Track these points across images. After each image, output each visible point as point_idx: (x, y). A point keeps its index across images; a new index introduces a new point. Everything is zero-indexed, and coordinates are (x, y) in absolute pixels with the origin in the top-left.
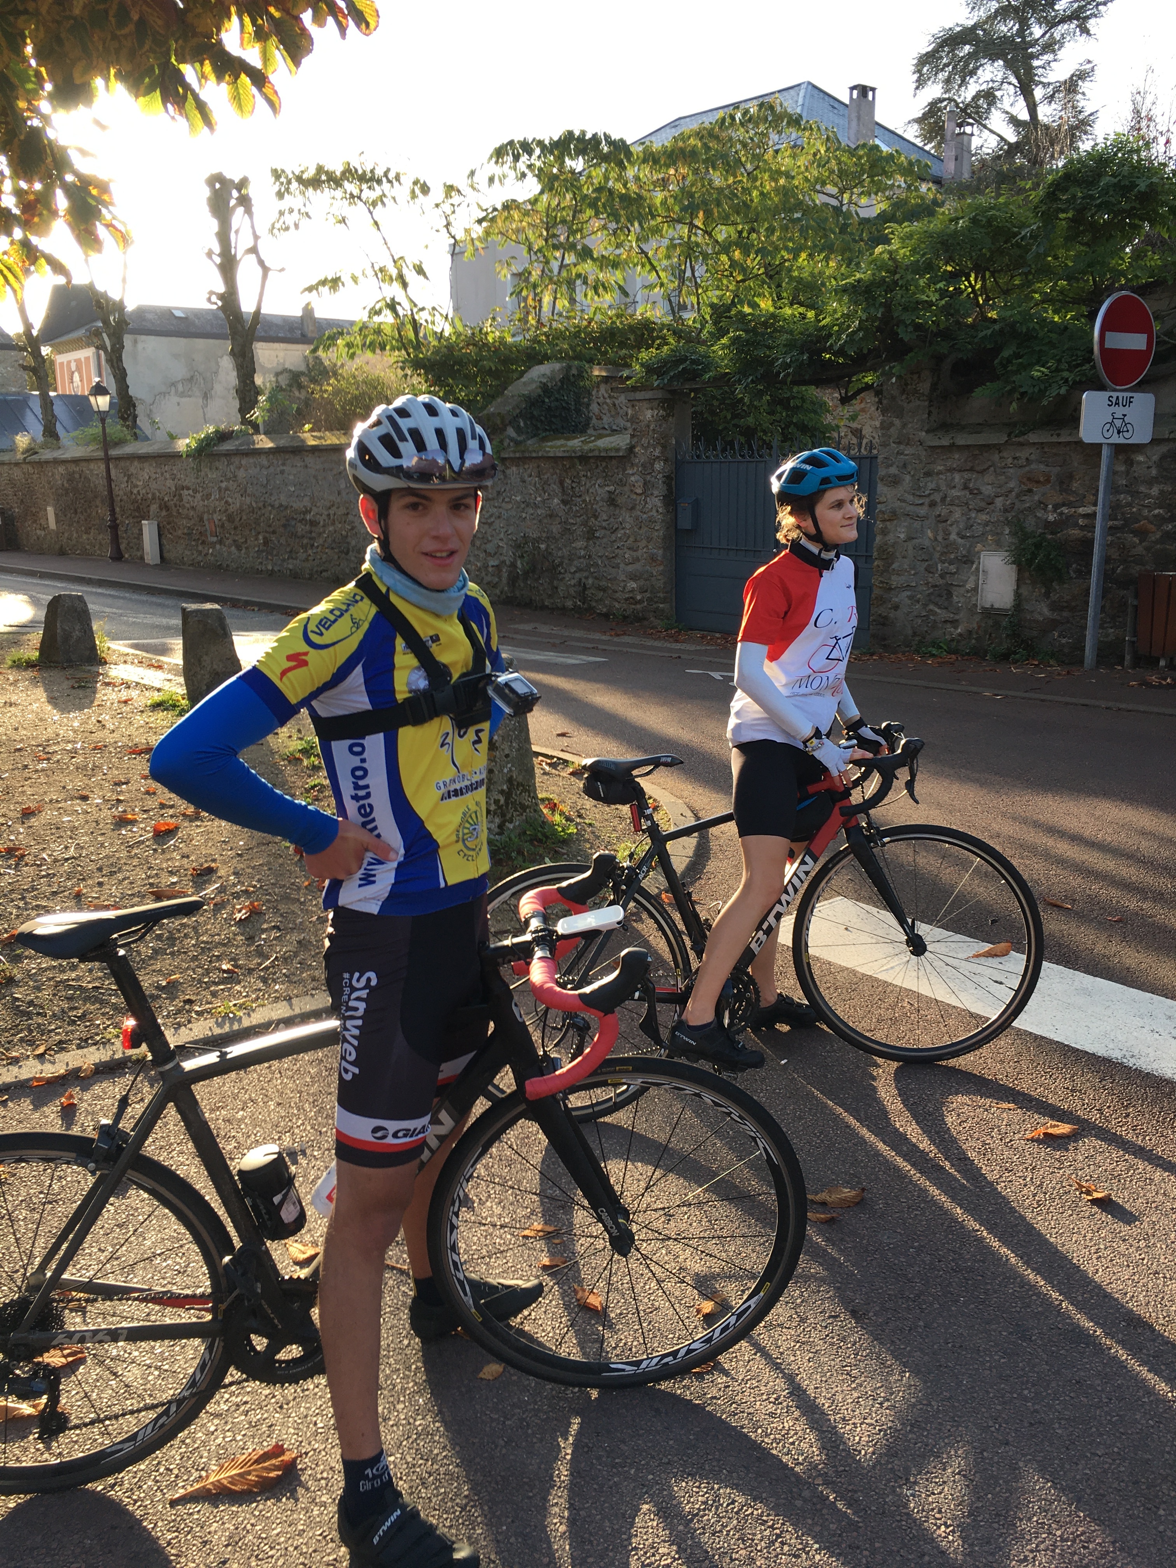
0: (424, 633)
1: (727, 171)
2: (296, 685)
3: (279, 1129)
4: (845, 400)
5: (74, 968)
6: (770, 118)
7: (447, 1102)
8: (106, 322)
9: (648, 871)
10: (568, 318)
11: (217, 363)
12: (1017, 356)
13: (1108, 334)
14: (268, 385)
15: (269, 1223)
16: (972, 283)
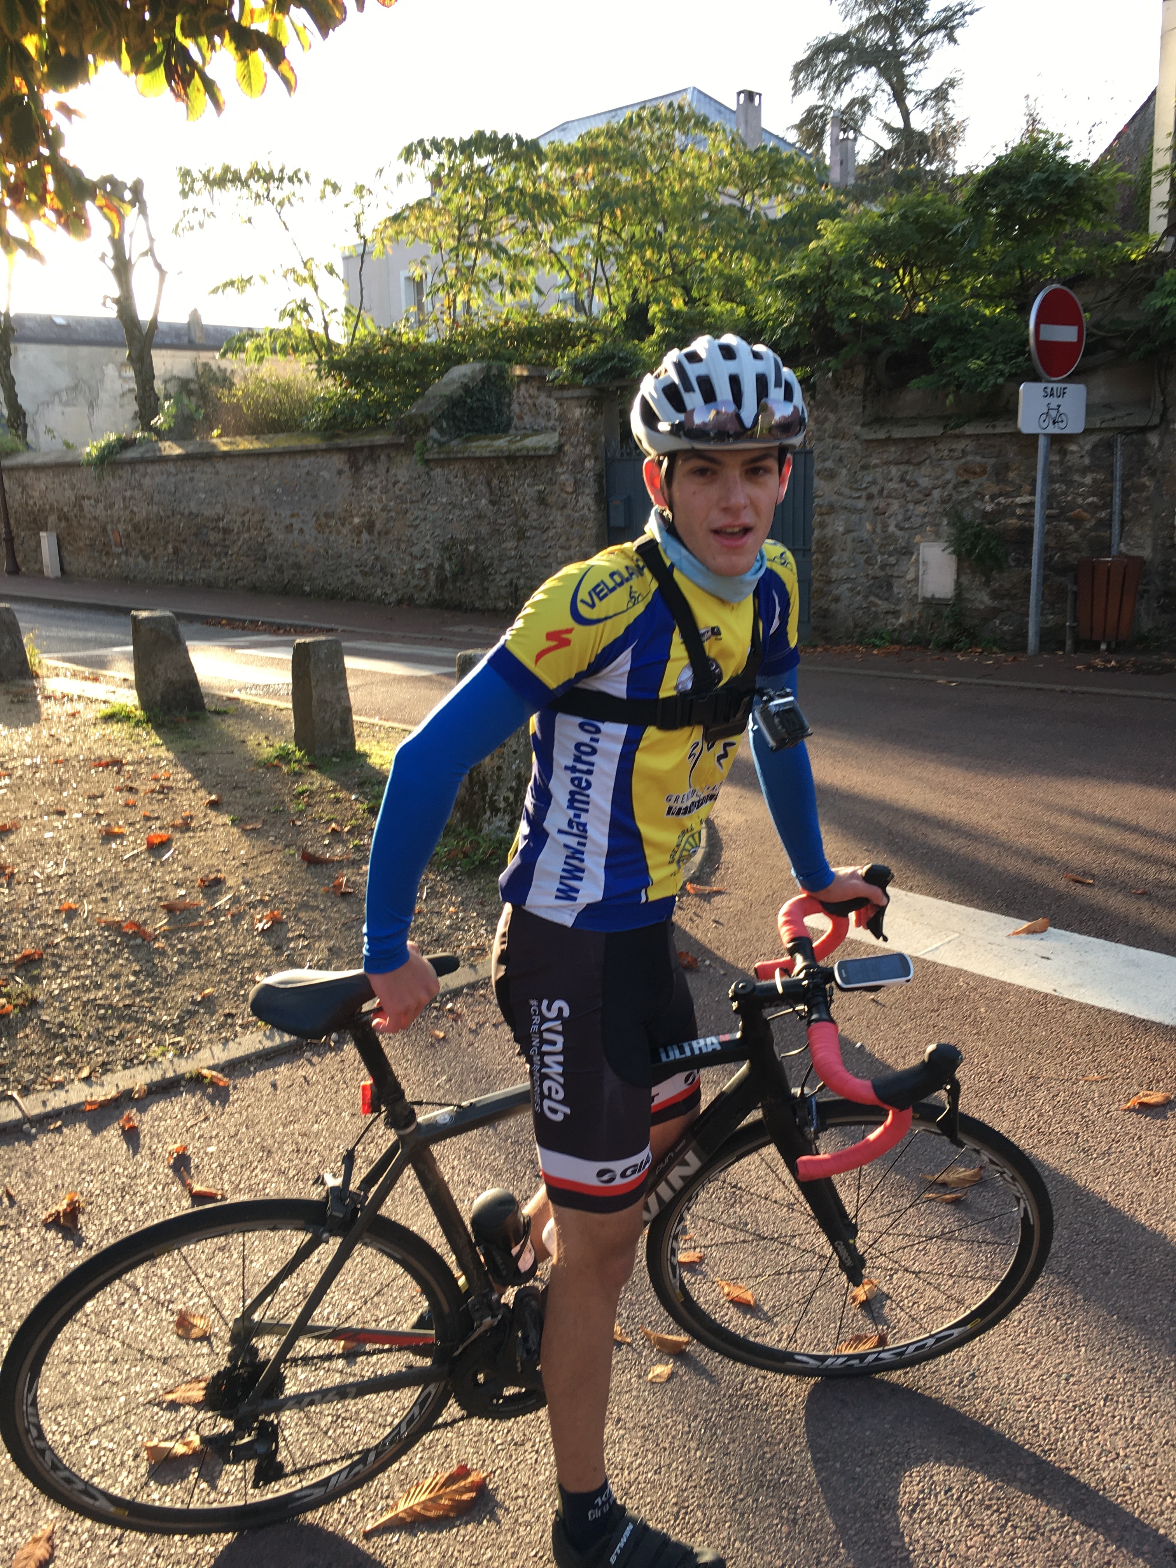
0: (704, 622)
1: (636, 171)
6: (677, 119)
10: (484, 318)
11: (102, 371)
12: (952, 349)
13: (1042, 326)
16: (900, 279)
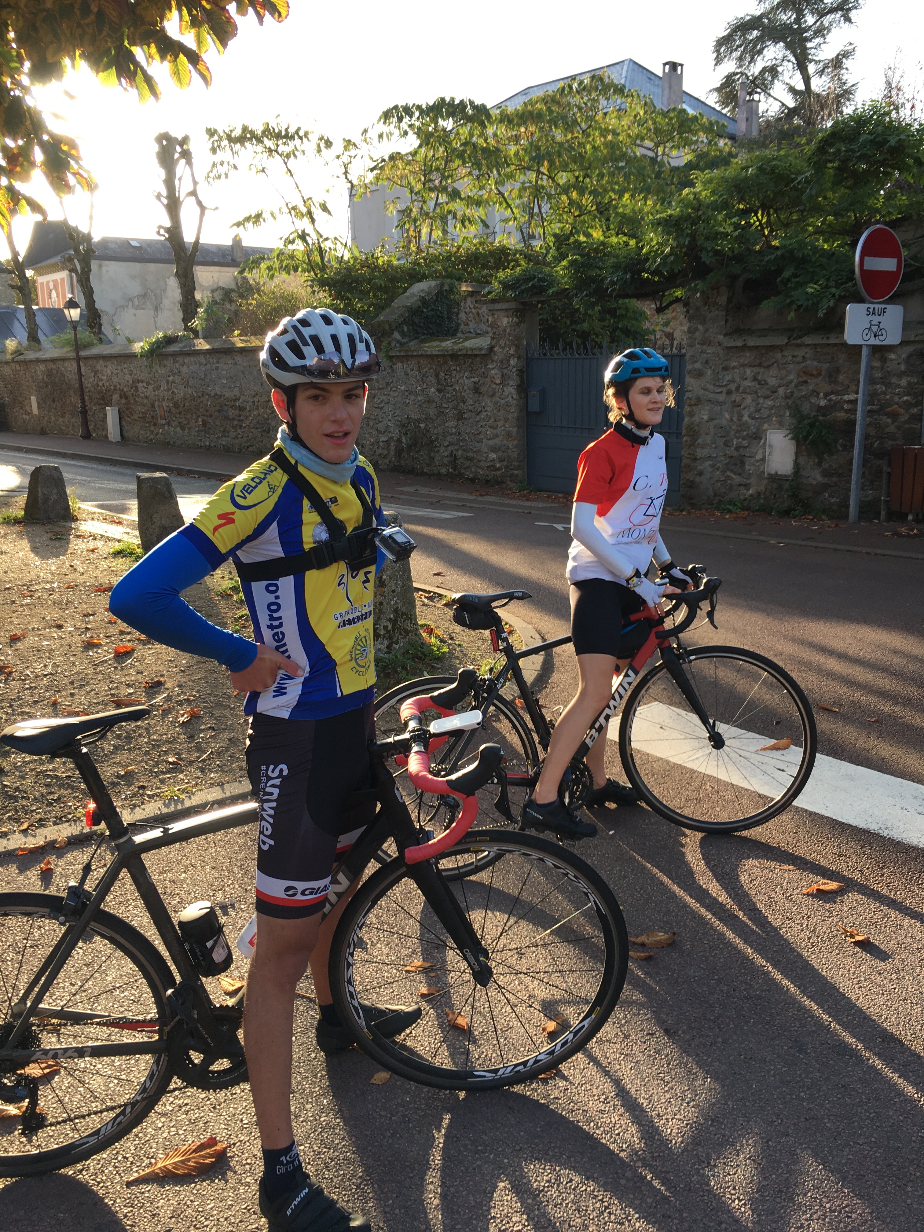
0: (325, 495)
1: (566, 130)
2: (225, 536)
3: (214, 888)
4: (660, 310)
5: (51, 761)
6: (600, 88)
7: (343, 867)
8: (77, 250)
9: (505, 682)
10: (441, 245)
11: (165, 283)
12: (795, 276)
13: (866, 258)
14: (206, 299)
15: (203, 963)
16: (758, 219)
